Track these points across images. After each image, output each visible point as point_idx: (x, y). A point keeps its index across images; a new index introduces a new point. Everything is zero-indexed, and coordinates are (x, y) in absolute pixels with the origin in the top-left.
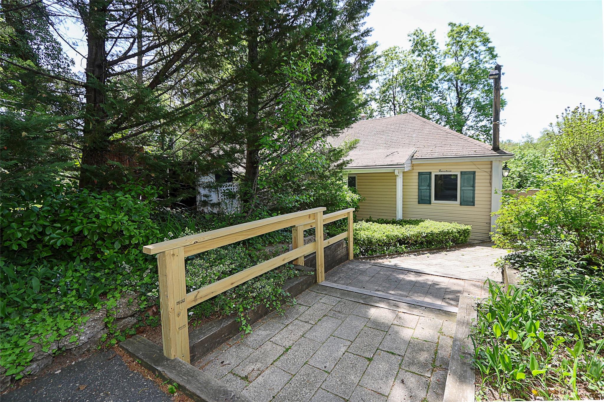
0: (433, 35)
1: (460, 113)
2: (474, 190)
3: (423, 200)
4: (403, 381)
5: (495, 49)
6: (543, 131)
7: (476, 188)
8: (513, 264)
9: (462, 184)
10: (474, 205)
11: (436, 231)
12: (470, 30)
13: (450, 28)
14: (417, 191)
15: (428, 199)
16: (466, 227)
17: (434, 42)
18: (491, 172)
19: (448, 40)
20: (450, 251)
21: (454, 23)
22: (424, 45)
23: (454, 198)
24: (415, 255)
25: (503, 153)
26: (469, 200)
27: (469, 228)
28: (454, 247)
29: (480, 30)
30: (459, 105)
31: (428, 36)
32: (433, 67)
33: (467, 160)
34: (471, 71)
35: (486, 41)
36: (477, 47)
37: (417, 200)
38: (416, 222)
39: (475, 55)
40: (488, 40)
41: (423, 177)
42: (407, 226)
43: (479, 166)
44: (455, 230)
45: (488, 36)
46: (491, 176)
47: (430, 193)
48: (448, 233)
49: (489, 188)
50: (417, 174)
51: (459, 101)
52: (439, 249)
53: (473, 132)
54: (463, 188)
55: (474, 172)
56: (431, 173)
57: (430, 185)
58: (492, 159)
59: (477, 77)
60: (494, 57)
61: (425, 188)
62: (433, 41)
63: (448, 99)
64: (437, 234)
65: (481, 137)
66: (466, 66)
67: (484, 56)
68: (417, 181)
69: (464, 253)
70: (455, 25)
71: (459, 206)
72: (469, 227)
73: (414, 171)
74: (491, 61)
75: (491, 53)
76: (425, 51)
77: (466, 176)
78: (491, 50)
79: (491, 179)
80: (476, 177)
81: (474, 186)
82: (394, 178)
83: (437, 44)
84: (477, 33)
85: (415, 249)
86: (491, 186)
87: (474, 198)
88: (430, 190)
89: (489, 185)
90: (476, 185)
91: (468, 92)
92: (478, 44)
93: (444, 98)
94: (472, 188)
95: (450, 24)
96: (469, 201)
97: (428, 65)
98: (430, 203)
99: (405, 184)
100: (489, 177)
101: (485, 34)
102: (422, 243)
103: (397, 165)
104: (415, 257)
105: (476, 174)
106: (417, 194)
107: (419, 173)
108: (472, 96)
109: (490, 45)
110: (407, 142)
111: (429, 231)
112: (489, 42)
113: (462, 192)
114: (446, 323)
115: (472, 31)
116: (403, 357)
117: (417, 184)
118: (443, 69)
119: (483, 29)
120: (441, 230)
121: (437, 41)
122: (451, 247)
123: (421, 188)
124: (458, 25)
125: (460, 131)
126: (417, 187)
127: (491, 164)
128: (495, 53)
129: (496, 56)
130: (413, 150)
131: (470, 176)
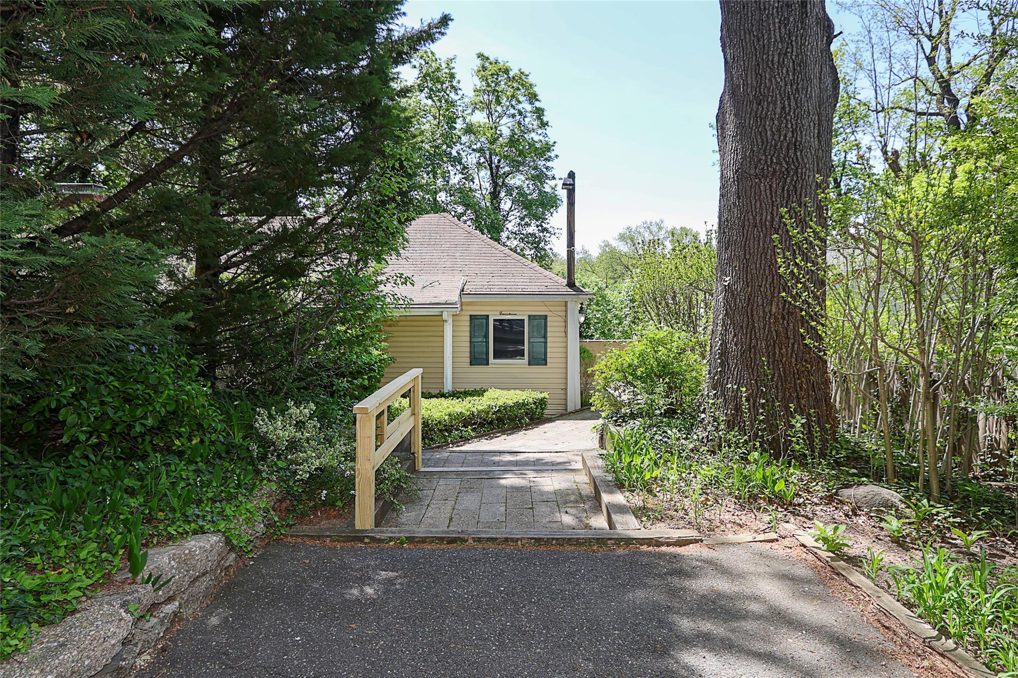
0: (452, 65)
1: (497, 209)
2: (546, 343)
3: (478, 359)
4: (566, 512)
5: (545, 113)
6: (603, 245)
7: (549, 340)
8: (616, 421)
9: (531, 333)
10: (546, 364)
11: (510, 403)
12: (511, 74)
13: (478, 62)
14: (468, 344)
15: (485, 357)
16: (542, 395)
17: (454, 78)
18: (566, 316)
19: (479, 84)
20: (528, 429)
21: (486, 55)
22: (438, 80)
23: (521, 354)
24: (487, 439)
25: (578, 290)
26: (539, 356)
27: (547, 397)
28: (530, 425)
29: (523, 77)
30: (495, 195)
31: (444, 66)
32: (451, 121)
33: (537, 298)
34: (513, 141)
35: (533, 97)
36: (520, 102)
37: (468, 360)
38: (480, 393)
39: (518, 117)
40: (536, 95)
41: (477, 322)
42: (469, 398)
43: (551, 308)
44: (531, 400)
45: (535, 89)
46: (566, 322)
47: (487, 347)
48: (524, 404)
49: (564, 340)
50: (468, 318)
51: (495, 188)
52: (513, 429)
53: (515, 243)
54: (532, 340)
55: (546, 317)
56: (488, 316)
57: (486, 336)
58: (567, 298)
59: (521, 153)
60: (544, 125)
61: (480, 339)
62: (452, 76)
63: (476, 181)
64: (510, 407)
65: (527, 252)
66: (506, 132)
67: (530, 121)
68: (468, 329)
69: (546, 430)
70: (488, 59)
71: (527, 366)
72: (545, 395)
73: (463, 313)
74: (540, 131)
75: (539, 118)
76: (439, 91)
77: (535, 322)
78: (539, 112)
79: (566, 326)
80: (549, 324)
81: (545, 337)
82: (441, 323)
83: (459, 82)
84: (521, 82)
85: (484, 431)
86: (566, 337)
87: (546, 353)
88: (487, 342)
89: (564, 334)
90: (549, 334)
91: (507, 175)
92: (521, 98)
93: (469, 178)
94: (543, 340)
95: (480, 56)
96: (539, 359)
97: (444, 116)
98: (487, 364)
99: (456, 334)
100: (563, 324)
101: (530, 85)
102: (491, 423)
103: (446, 304)
104: (488, 441)
105: (548, 319)
106: (468, 349)
107: (471, 316)
108: (512, 182)
109: (537, 104)
110: (448, 264)
111: (500, 403)
112: (537, 100)
113: (531, 345)
114: (576, 477)
115: (514, 78)
116: (556, 501)
117: (468, 334)
118: (469, 130)
119: (528, 77)
120: (515, 401)
121: (458, 77)
122: (527, 425)
123: (473, 340)
124: (492, 59)
125: (498, 240)
126: (468, 339)
127: (566, 306)
128: (545, 119)
129: (547, 124)
130: (463, 280)
131: (540, 322)
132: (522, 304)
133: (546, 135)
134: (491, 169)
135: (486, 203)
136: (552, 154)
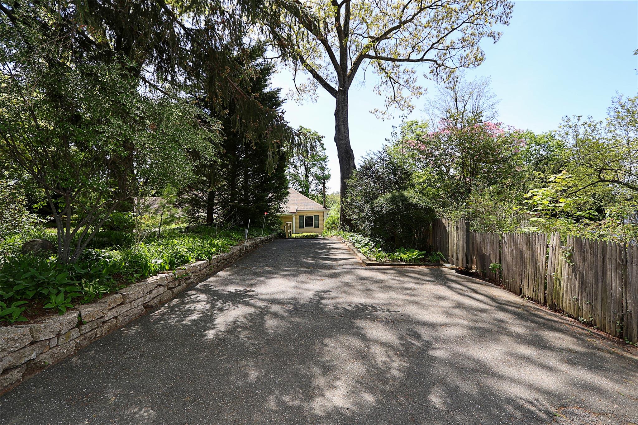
1: (308, 181)
3: (301, 227)
9: (315, 220)
10: (318, 228)
15: (303, 226)
23: (312, 225)
27: (318, 234)
30: (307, 176)
33: (316, 211)
41: (301, 218)
43: (320, 213)
47: (304, 224)
48: (312, 236)
50: (299, 216)
51: (306, 173)
54: (315, 222)
55: (318, 215)
56: (304, 216)
57: (303, 221)
63: (300, 170)
71: (314, 227)
73: (297, 215)
74: (323, 151)
78: (322, 145)
80: (319, 217)
81: (318, 221)
82: (292, 217)
89: (323, 220)
91: (311, 168)
96: (317, 226)
98: (304, 228)
99: (295, 220)
100: (323, 217)
103: (293, 212)
106: (299, 224)
108: (313, 170)
117: (299, 220)
123: (300, 222)
127: (323, 213)
128: (324, 147)
129: (325, 149)
130: (297, 207)
131: (317, 217)
132: (312, 212)
133: (324, 153)
134: (305, 166)
135: (303, 179)
136: (327, 160)
